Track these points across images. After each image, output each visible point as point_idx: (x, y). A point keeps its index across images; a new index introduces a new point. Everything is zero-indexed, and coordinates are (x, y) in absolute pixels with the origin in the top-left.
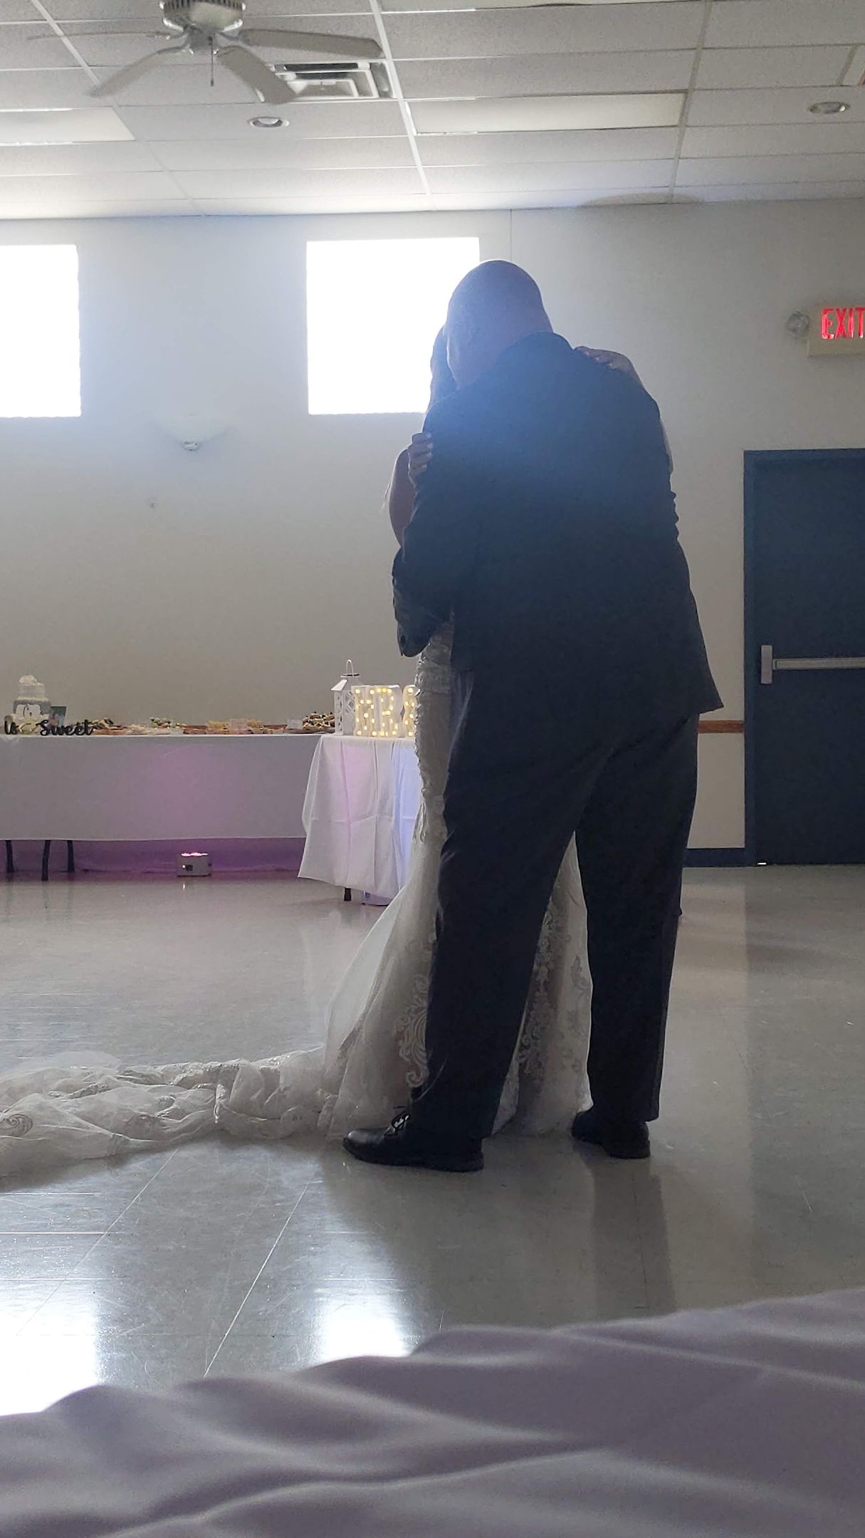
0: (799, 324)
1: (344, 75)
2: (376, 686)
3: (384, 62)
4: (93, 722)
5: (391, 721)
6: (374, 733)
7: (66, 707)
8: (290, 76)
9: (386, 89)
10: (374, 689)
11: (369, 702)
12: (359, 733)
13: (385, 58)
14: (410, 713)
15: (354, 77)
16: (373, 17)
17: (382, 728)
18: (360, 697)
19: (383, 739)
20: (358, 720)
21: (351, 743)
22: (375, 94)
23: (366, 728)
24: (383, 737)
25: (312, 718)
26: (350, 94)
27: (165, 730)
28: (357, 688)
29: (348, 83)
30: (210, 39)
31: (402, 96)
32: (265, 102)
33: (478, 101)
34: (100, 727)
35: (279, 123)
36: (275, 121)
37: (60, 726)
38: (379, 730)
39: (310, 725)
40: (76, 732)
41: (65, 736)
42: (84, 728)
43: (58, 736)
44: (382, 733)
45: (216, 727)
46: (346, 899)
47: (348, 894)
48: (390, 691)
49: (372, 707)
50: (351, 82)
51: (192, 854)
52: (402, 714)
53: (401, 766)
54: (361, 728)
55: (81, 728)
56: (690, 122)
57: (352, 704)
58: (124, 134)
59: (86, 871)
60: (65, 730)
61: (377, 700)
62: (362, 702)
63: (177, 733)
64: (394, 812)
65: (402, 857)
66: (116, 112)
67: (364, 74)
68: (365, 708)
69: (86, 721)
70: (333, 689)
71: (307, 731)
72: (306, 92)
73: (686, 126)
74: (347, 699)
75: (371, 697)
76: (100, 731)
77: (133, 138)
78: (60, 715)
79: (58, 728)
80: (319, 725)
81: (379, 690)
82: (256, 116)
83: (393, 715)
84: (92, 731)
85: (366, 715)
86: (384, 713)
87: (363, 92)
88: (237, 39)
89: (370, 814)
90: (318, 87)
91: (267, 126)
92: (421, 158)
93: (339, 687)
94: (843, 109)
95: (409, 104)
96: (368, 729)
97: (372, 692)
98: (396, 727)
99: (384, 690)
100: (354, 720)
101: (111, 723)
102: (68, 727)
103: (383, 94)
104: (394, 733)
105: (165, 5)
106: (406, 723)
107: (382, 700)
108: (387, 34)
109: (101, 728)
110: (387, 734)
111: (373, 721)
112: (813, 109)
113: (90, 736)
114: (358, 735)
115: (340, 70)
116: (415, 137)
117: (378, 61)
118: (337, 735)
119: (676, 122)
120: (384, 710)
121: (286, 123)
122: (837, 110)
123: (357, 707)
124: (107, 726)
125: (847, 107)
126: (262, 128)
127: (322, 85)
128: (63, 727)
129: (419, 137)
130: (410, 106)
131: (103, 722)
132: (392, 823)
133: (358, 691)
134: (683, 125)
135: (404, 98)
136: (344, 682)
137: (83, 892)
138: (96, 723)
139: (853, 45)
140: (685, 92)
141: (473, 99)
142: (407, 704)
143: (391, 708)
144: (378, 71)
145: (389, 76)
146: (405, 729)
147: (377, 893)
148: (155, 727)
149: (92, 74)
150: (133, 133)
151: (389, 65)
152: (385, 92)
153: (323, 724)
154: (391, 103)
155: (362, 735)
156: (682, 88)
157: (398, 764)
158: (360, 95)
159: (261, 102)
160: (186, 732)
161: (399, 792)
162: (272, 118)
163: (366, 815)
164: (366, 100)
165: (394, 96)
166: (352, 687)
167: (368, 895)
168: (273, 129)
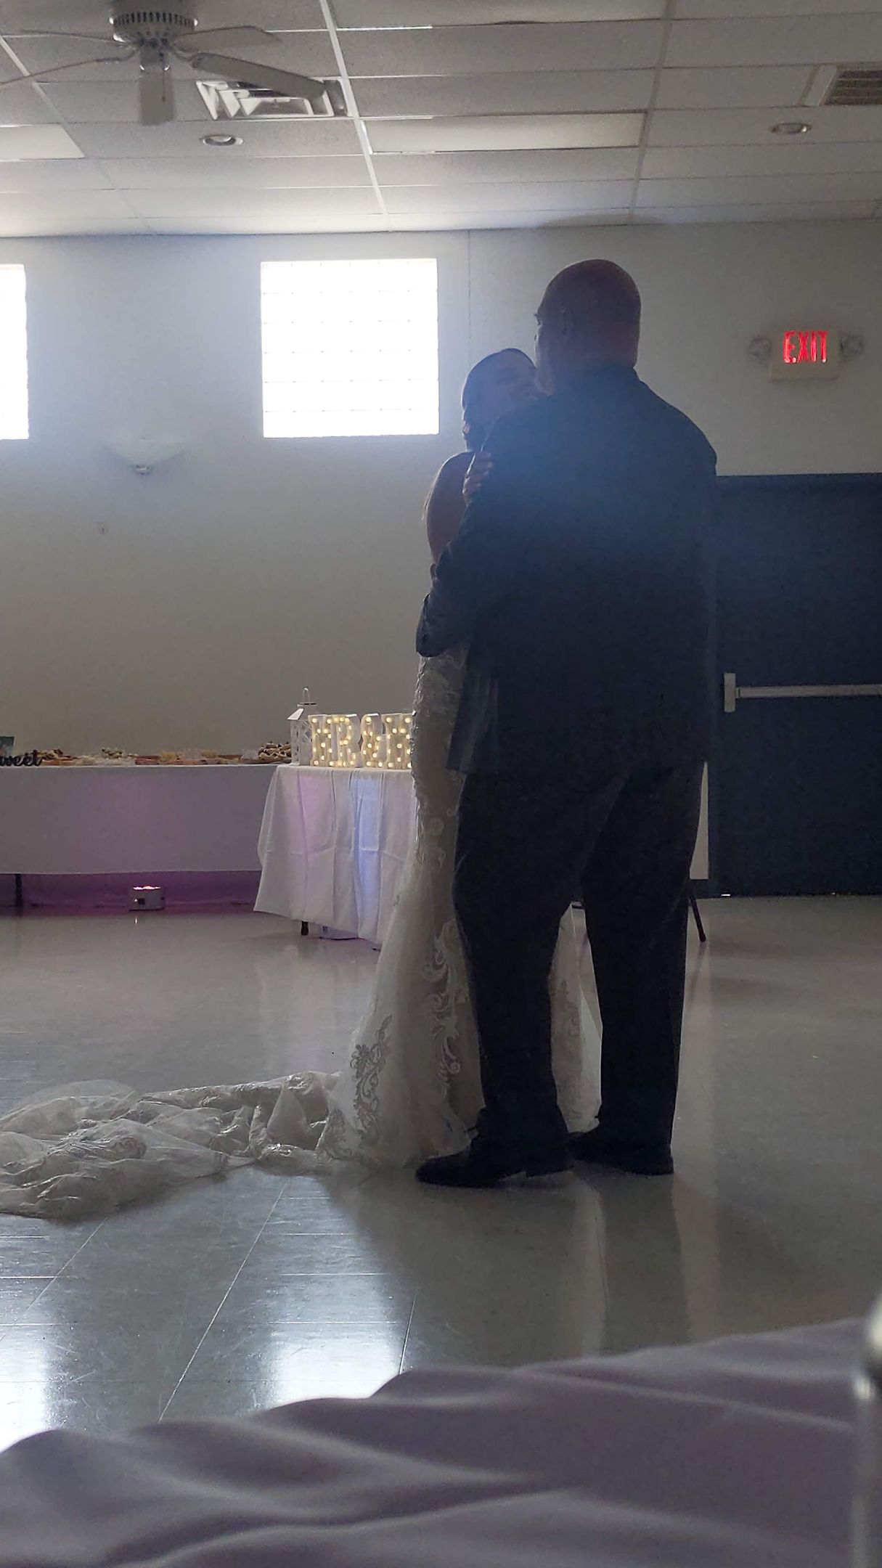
0: (762, 348)
2: (333, 715)
3: (339, 79)
4: (44, 752)
5: (349, 751)
6: (331, 763)
7: (12, 738)
8: (244, 93)
9: (342, 108)
10: (331, 718)
11: (326, 731)
12: (316, 763)
13: (340, 75)
14: (368, 743)
16: (328, 32)
17: (339, 758)
18: (317, 726)
19: (339, 769)
20: (314, 750)
21: (308, 773)
22: (331, 113)
23: (323, 758)
24: (339, 767)
25: (268, 747)
26: (303, 111)
27: (116, 761)
28: (313, 718)
29: (302, 104)
30: (162, 55)
31: (357, 114)
32: (219, 117)
33: (438, 121)
34: (49, 757)
35: (233, 141)
36: (228, 139)
37: (8, 757)
38: (337, 760)
39: (265, 755)
40: (25, 763)
41: (13, 766)
42: (33, 759)
43: (6, 767)
44: (339, 763)
45: (168, 757)
46: (302, 933)
47: (305, 926)
48: (347, 720)
49: (330, 736)
50: (306, 102)
51: (145, 888)
52: (360, 742)
53: (360, 797)
54: (318, 759)
55: (30, 758)
56: (650, 143)
57: (309, 734)
58: (73, 151)
59: (35, 906)
60: (13, 761)
61: (335, 729)
62: (319, 731)
63: (130, 764)
64: (353, 843)
65: (361, 890)
66: (64, 128)
68: (322, 738)
69: (35, 751)
70: (289, 719)
71: (263, 761)
72: (261, 109)
73: (649, 146)
74: (303, 728)
75: (328, 726)
76: (49, 761)
77: (82, 156)
78: (8, 745)
79: (5, 759)
80: (275, 755)
81: (336, 720)
82: (207, 134)
83: (351, 743)
84: (41, 762)
85: (323, 745)
86: (341, 743)
87: (318, 110)
89: (327, 847)
90: (273, 104)
91: (219, 144)
92: (376, 176)
93: (295, 716)
94: (804, 130)
95: (365, 122)
96: (326, 758)
97: (329, 721)
99: (341, 719)
100: (311, 750)
101: (60, 753)
102: (16, 758)
103: (338, 113)
104: (352, 763)
105: (114, 21)
106: (365, 752)
107: (340, 730)
108: (343, 51)
109: (50, 759)
110: (344, 764)
111: (330, 751)
112: (775, 130)
113: (40, 767)
114: (315, 765)
116: (371, 156)
117: (333, 79)
118: (294, 766)
119: (637, 144)
120: (343, 738)
121: (239, 141)
122: (799, 131)
123: (314, 736)
124: (56, 756)
125: (809, 128)
126: (213, 147)
127: (275, 103)
128: (10, 757)
129: (376, 156)
130: (366, 125)
131: (52, 752)
132: (351, 855)
133: (314, 720)
134: (642, 146)
135: (360, 116)
136: (302, 710)
137: (32, 926)
138: (46, 753)
139: (814, 65)
140: (646, 112)
141: (430, 117)
142: (365, 733)
143: (349, 738)
144: (334, 89)
145: (344, 93)
146: (363, 757)
147: (336, 927)
148: (106, 757)
149: (40, 89)
150: (83, 151)
151: (344, 82)
152: (342, 111)
153: (279, 754)
154: (346, 121)
155: (320, 765)
156: (643, 108)
157: (356, 795)
158: (315, 114)
159: (213, 119)
160: (137, 763)
161: (357, 825)
162: (225, 136)
163: (324, 848)
164: (320, 118)
165: (350, 114)
166: (309, 716)
167: (325, 929)
168: (227, 146)
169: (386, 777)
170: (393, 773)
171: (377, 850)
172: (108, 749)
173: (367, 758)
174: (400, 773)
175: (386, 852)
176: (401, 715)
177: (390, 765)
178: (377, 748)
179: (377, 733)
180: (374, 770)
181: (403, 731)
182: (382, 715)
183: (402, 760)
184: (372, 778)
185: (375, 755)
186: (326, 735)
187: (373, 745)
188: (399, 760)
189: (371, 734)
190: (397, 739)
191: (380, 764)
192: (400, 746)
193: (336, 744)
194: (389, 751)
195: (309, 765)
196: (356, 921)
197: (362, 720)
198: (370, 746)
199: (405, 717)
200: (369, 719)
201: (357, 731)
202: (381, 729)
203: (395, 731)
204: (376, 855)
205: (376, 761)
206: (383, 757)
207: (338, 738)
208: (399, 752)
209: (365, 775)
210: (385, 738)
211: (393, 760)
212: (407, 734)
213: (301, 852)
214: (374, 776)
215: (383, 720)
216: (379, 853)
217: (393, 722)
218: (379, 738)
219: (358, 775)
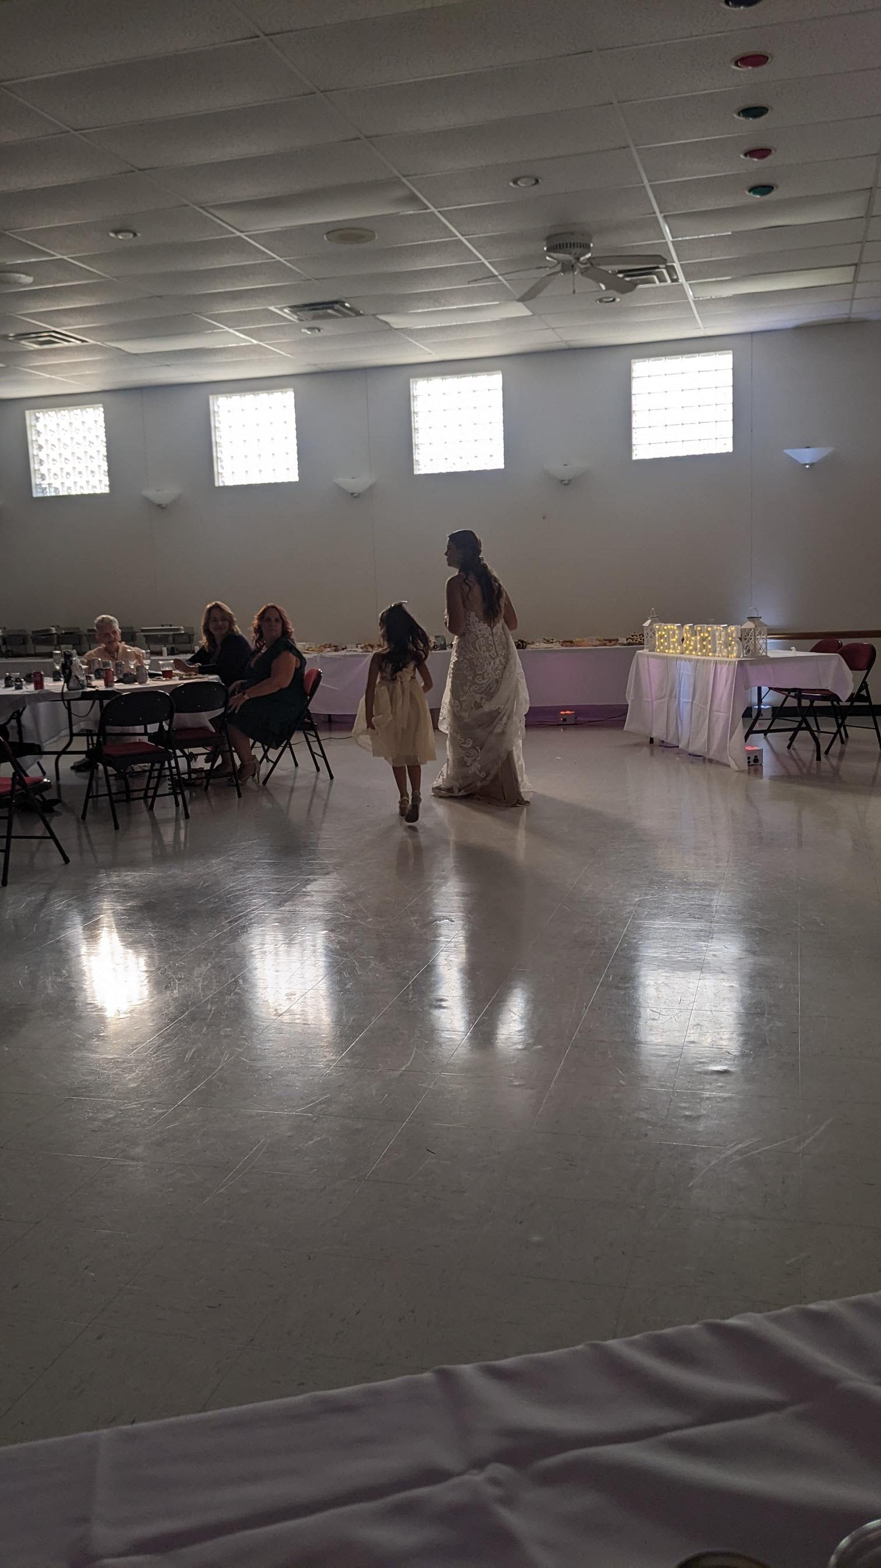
1: (650, 274)
3: (674, 264)
5: (676, 644)
6: (667, 651)
8: (621, 276)
9: (675, 277)
10: (667, 626)
12: (658, 650)
13: (674, 262)
14: (687, 640)
15: (655, 274)
16: (667, 242)
20: (657, 643)
21: (654, 656)
22: (669, 281)
25: (633, 636)
26: (654, 282)
27: (550, 645)
28: (657, 625)
29: (653, 278)
30: (573, 266)
31: (684, 280)
32: (606, 289)
33: (732, 280)
35: (614, 300)
36: (611, 299)
38: (669, 649)
39: (631, 641)
44: (671, 651)
45: (579, 642)
47: (652, 740)
49: (666, 636)
50: (655, 277)
51: (567, 712)
52: (683, 640)
53: (682, 671)
54: (659, 648)
56: (859, 280)
57: (654, 634)
58: (528, 313)
61: (669, 633)
63: (556, 646)
64: (677, 697)
65: (682, 724)
66: (521, 302)
67: (662, 272)
68: (661, 637)
70: (643, 625)
71: (629, 644)
73: (857, 282)
74: (651, 631)
77: (531, 314)
80: (636, 640)
81: (669, 627)
82: (599, 297)
83: (677, 641)
86: (672, 640)
88: (586, 264)
89: (664, 697)
90: (636, 280)
91: (606, 303)
92: (697, 311)
93: (647, 624)
95: (690, 284)
96: (664, 648)
97: (665, 628)
98: (679, 648)
100: (655, 643)
103: (673, 280)
104: (678, 651)
105: (547, 249)
106: (685, 646)
108: (676, 250)
111: (666, 644)
114: (657, 652)
115: (649, 271)
116: (693, 301)
118: (646, 651)
119: (851, 280)
121: (618, 300)
123: (657, 635)
126: (602, 304)
127: (638, 279)
129: (696, 300)
130: (691, 287)
132: (677, 703)
134: (855, 281)
135: (687, 281)
136: (649, 621)
140: (856, 265)
141: (729, 278)
142: (685, 635)
143: (676, 637)
144: (671, 270)
145: (677, 271)
146: (684, 649)
147: (668, 741)
148: (545, 643)
149: (508, 285)
150: (532, 312)
151: (677, 265)
152: (675, 279)
153: (639, 640)
154: (679, 285)
155: (660, 652)
156: (856, 262)
157: (680, 670)
158: (660, 281)
159: (604, 291)
160: (562, 646)
161: (680, 686)
162: (610, 298)
163: (662, 698)
164: (663, 284)
165: (680, 281)
166: (654, 625)
167: (663, 742)
168: (612, 303)
169: (698, 661)
170: (700, 659)
171: (690, 701)
172: (546, 638)
173: (687, 649)
174: (704, 660)
175: (694, 702)
176: (706, 626)
177: (699, 654)
178: (692, 643)
179: (692, 635)
180: (689, 656)
181: (706, 635)
182: (695, 626)
183: (706, 651)
184: (689, 661)
185: (691, 648)
186: (664, 635)
187: (690, 641)
188: (704, 651)
189: (689, 636)
190: (703, 639)
191: (694, 653)
192: (705, 643)
193: (669, 640)
194: (699, 646)
195: (654, 651)
196: (678, 740)
197: (684, 628)
198: (688, 642)
199: (708, 627)
200: (687, 628)
201: (681, 634)
202: (695, 634)
203: (702, 635)
204: (690, 704)
205: (691, 651)
206: (695, 649)
207: (670, 637)
208: (704, 647)
209: (685, 660)
210: (696, 638)
211: (701, 651)
212: (709, 636)
213: (649, 700)
214: (690, 660)
215: (695, 628)
216: (692, 703)
217: (701, 630)
218: (693, 638)
219: (681, 659)
